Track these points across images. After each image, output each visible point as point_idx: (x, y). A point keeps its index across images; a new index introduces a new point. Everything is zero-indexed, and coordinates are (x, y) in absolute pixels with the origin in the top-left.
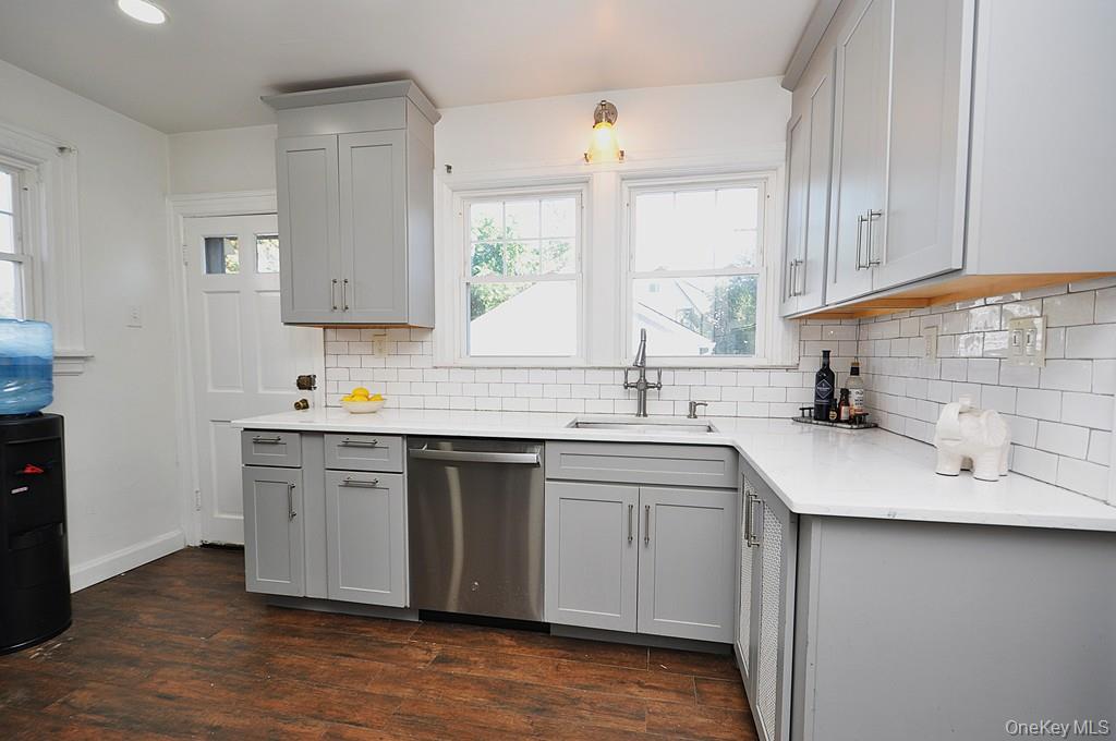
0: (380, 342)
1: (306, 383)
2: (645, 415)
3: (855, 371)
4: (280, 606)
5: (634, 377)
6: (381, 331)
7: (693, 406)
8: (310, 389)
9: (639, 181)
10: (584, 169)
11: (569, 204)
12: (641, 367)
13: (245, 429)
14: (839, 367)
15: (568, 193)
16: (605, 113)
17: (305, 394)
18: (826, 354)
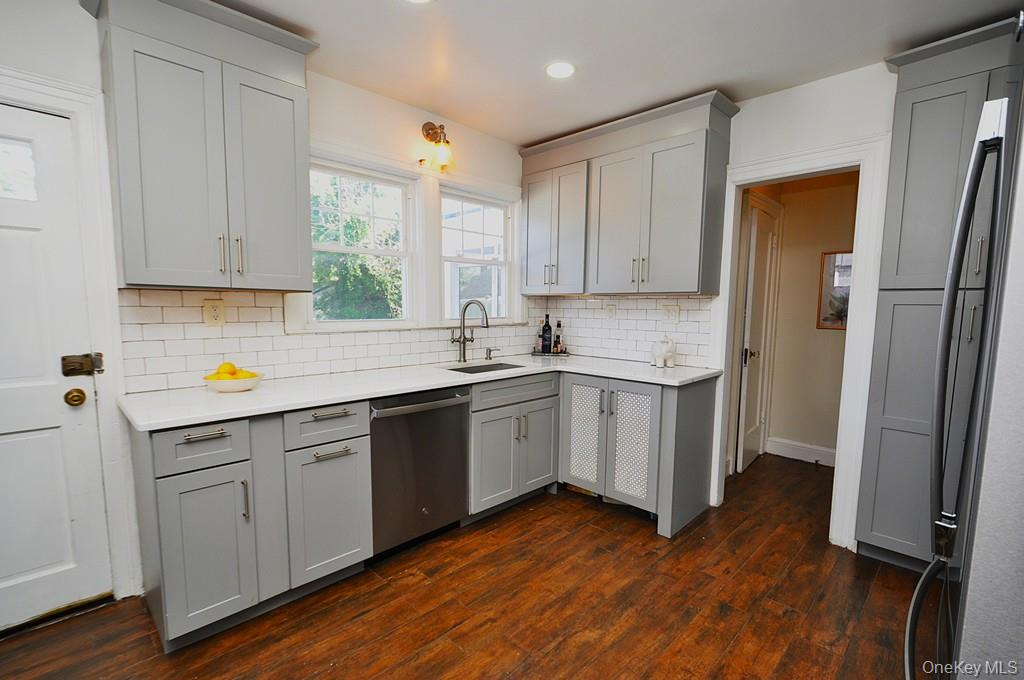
0: (215, 308)
1: (81, 366)
2: (465, 361)
3: (559, 325)
5: (457, 334)
6: (216, 295)
7: (489, 351)
8: (90, 373)
9: (446, 189)
10: (418, 169)
11: (395, 192)
12: (463, 327)
15: (396, 184)
16: (432, 132)
17: (79, 382)
18: (547, 316)
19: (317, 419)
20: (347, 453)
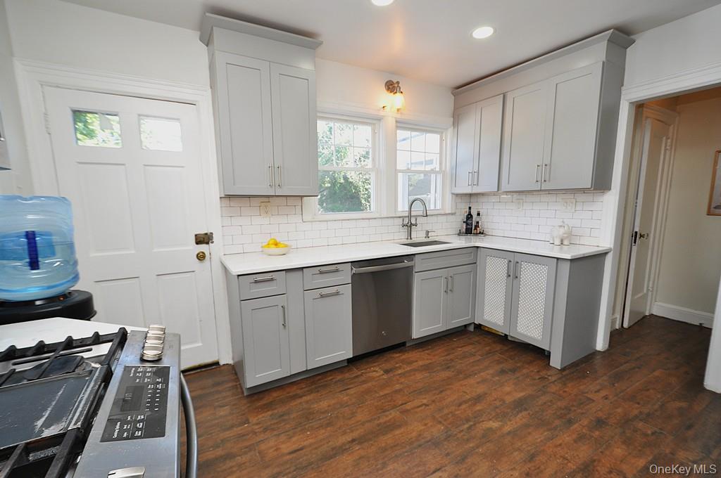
0: (266, 207)
1: (204, 239)
2: (411, 239)
3: (479, 214)
4: (260, 392)
5: (406, 221)
6: (266, 200)
7: (428, 232)
8: (208, 243)
9: (401, 124)
10: (382, 113)
11: (368, 130)
12: (410, 216)
13: (239, 276)
14: (474, 213)
16: (392, 87)
17: (203, 248)
18: (470, 208)
19: (321, 273)
20: (337, 294)
